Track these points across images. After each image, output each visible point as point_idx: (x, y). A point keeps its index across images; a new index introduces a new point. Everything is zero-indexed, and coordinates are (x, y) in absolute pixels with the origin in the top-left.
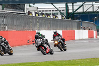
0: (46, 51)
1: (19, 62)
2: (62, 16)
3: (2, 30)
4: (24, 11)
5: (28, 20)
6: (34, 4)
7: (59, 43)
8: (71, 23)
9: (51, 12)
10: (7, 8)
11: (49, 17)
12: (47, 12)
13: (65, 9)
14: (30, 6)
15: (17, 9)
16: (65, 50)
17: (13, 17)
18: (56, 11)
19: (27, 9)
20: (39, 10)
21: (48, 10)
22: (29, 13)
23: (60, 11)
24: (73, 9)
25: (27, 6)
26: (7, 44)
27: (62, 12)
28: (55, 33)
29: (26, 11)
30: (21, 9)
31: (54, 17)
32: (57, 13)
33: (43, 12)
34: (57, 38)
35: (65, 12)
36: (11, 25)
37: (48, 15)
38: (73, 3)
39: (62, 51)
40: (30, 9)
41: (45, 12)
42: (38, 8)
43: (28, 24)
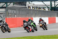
0: (29, 30)
1: (23, 36)
2: (48, 9)
3: (13, 17)
4: (26, 6)
5: (29, 11)
6: (32, 2)
7: (42, 25)
8: (53, 13)
9: (42, 7)
10: (16, 4)
11: (40, 9)
12: (39, 7)
13: (50, 5)
14: (29, 3)
15: (22, 5)
16: (47, 29)
17: (19, 9)
18: (45, 6)
19: (28, 5)
20: (35, 5)
21: (40, 5)
22: (29, 7)
23: (47, 6)
24: (55, 5)
25: (27, 3)
26: (7, 26)
27: (48, 6)
28: (40, 19)
29: (27, 6)
30: (24, 5)
31: (44, 9)
32: (45, 7)
33: (37, 7)
34: (41, 22)
35: (50, 6)
36: (18, 14)
37: (40, 8)
38: (55, 1)
39: (44, 30)
40: (30, 5)
41: (38, 7)
42: (34, 4)
43: (28, 13)
